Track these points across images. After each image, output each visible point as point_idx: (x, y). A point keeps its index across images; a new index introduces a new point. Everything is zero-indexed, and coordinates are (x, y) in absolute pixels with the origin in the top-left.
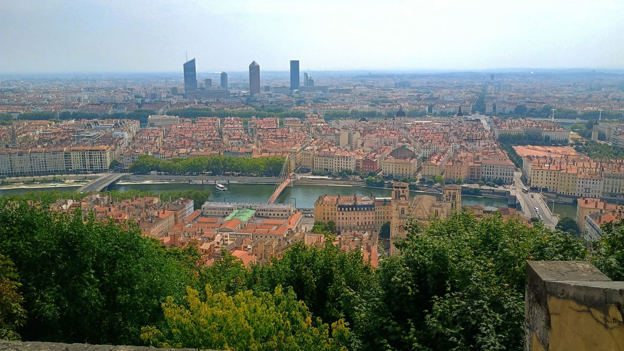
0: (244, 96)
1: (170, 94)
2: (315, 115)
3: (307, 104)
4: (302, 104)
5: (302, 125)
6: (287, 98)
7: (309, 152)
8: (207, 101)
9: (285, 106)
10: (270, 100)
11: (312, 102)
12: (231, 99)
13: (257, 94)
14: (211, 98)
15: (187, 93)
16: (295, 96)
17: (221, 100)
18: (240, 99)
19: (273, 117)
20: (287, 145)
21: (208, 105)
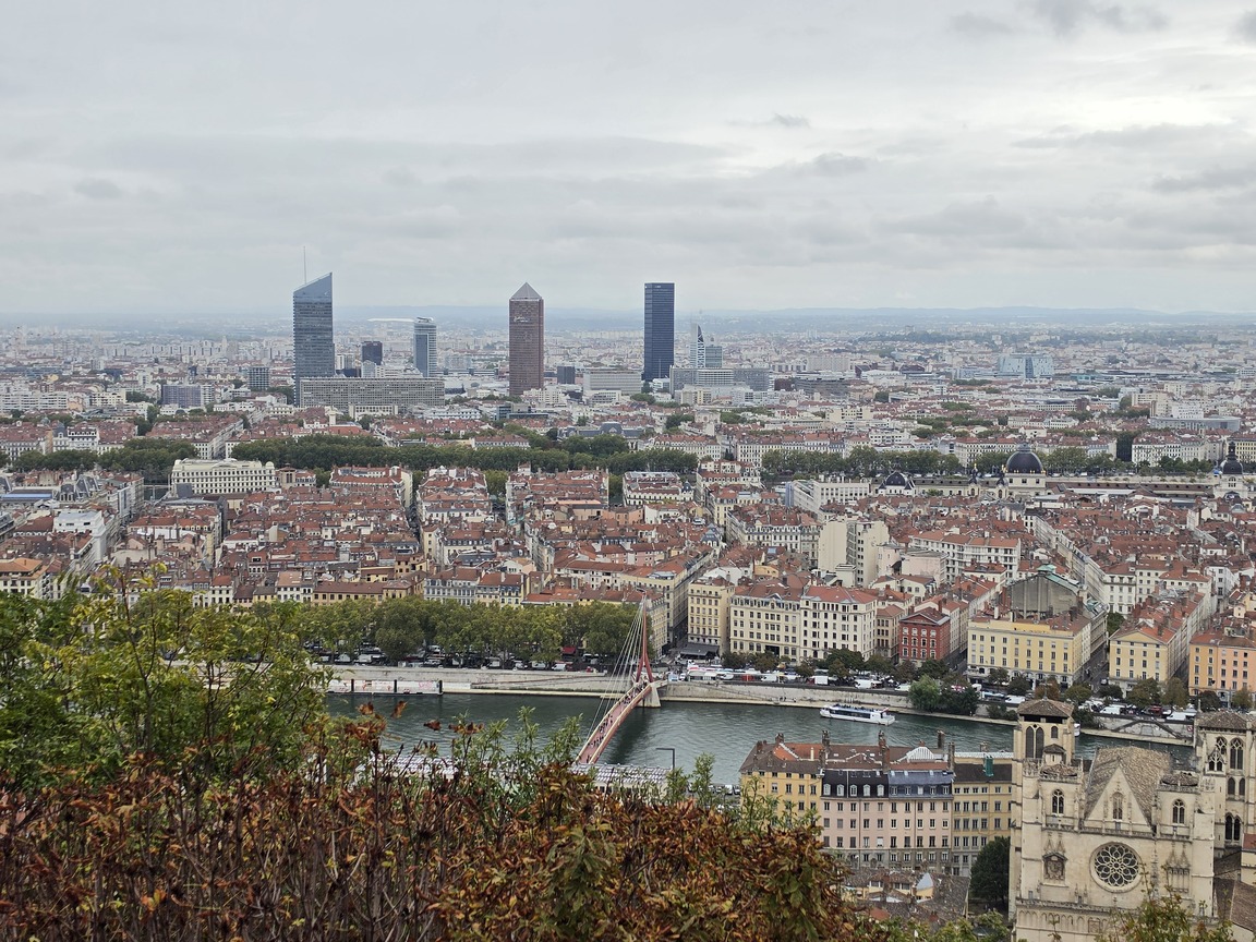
0: (491, 398)
1: (243, 389)
2: (728, 464)
3: (700, 426)
4: (683, 426)
5: (688, 496)
6: (632, 405)
7: (714, 589)
8: (367, 412)
9: (628, 433)
10: (577, 412)
11: (716, 421)
12: (447, 408)
13: (534, 392)
14: (380, 404)
15: (302, 388)
16: (658, 400)
17: (414, 410)
18: (477, 408)
19: (590, 468)
20: (640, 563)
21: (371, 426)
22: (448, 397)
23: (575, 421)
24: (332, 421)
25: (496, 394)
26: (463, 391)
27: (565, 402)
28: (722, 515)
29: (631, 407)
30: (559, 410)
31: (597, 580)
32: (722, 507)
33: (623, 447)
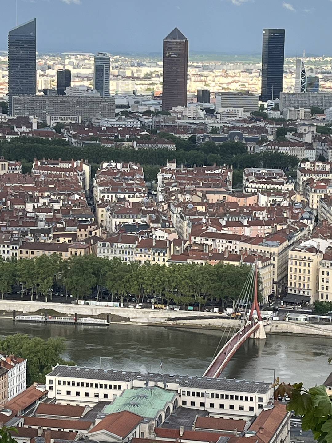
2: (321, 164)
3: (301, 135)
4: (289, 136)
5: (291, 187)
6: (252, 119)
7: (308, 255)
8: (59, 121)
9: (247, 139)
10: (210, 122)
11: (313, 132)
12: (117, 118)
13: (179, 108)
14: (69, 115)
15: (13, 102)
16: (271, 116)
17: (93, 120)
18: (138, 119)
19: (219, 165)
20: (254, 235)
21: (62, 130)
22: (117, 111)
23: (209, 130)
24: (35, 127)
25: (152, 109)
26: (128, 106)
27: (202, 116)
28: (315, 201)
29: (251, 120)
30: (198, 122)
31: (221, 246)
32: (315, 195)
33: (243, 149)
